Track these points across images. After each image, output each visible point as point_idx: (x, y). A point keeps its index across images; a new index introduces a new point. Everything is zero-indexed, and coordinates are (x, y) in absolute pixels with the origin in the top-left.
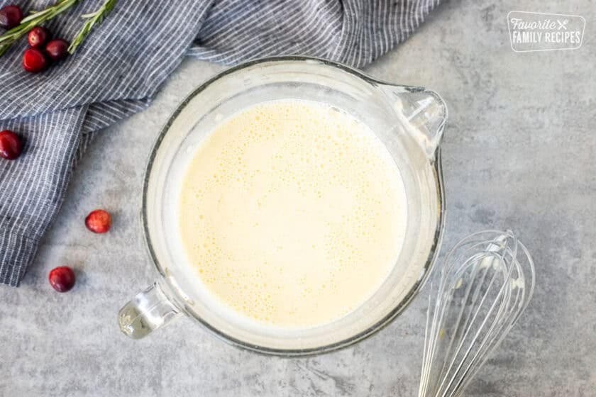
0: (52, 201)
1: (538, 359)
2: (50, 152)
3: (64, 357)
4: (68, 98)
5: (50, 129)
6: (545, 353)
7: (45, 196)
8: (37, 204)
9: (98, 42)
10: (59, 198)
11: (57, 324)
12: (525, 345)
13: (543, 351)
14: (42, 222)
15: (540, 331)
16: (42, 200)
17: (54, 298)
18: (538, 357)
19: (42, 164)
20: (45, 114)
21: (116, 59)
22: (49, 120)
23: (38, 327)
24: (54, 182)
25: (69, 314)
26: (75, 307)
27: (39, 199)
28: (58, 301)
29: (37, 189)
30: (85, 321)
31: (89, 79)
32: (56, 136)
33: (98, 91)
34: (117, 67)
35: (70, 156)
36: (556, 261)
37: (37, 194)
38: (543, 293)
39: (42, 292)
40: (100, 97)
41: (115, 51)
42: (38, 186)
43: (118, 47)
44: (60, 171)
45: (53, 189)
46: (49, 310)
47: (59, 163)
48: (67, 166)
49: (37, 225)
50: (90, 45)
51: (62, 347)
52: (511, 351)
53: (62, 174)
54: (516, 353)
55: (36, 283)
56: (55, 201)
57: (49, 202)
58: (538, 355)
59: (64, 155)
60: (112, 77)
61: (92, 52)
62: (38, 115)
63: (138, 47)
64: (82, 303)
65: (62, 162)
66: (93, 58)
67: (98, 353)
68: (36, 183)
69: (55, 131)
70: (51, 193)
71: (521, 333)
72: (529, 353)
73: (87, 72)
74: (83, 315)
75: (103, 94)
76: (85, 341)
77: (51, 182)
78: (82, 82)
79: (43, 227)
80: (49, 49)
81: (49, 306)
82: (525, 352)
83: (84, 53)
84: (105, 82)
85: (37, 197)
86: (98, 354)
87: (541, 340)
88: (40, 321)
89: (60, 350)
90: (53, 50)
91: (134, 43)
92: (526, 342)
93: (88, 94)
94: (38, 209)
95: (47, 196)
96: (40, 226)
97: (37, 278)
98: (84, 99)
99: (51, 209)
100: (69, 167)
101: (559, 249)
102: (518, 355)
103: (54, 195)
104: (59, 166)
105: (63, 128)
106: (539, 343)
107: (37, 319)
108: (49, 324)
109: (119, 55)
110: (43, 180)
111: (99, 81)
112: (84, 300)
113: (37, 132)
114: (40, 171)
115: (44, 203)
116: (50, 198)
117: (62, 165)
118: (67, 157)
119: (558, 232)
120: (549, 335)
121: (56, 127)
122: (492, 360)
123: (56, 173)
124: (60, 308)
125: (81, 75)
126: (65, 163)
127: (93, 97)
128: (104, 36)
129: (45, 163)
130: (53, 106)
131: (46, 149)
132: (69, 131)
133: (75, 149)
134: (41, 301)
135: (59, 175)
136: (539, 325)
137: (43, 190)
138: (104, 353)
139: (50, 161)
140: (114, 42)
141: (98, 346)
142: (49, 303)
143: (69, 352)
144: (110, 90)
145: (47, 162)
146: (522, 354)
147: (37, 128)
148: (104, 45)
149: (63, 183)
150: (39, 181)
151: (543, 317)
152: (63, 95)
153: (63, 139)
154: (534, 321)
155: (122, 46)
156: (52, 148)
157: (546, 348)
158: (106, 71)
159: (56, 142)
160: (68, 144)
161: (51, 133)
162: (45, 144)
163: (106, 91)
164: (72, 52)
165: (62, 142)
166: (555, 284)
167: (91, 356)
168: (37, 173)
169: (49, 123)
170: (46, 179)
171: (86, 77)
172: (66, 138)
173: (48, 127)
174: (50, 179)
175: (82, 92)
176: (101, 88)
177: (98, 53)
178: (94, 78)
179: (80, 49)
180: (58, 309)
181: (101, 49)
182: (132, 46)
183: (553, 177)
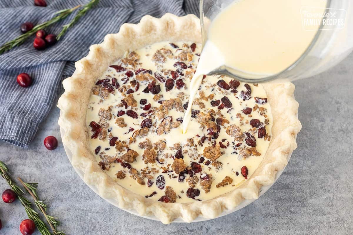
0: (47, 104)
1: (310, 171)
2: (47, 81)
3: (51, 184)
4: (56, 56)
5: (47, 71)
6: (313, 168)
7: (43, 101)
8: (39, 105)
9: (71, 35)
10: (50, 103)
11: (48, 168)
12: (302, 164)
13: (312, 167)
14: (41, 115)
15: (309, 157)
16: (42, 103)
17: (46, 155)
18: (310, 170)
19: (42, 86)
20: (44, 64)
21: (79, 44)
22: (46, 67)
23: (37, 170)
24: (48, 94)
25: (54, 162)
26: (57, 159)
27: (40, 103)
28: (48, 157)
29: (39, 98)
30: (63, 166)
31: (66, 50)
32: (49, 74)
33: (71, 55)
34: (80, 47)
35: (57, 82)
36: (312, 124)
37: (39, 100)
38: (307, 139)
39: (40, 153)
40: (71, 58)
41: (79, 40)
42: (40, 97)
43: (81, 38)
44: (51, 89)
45: (47, 97)
46: (43, 161)
47: (51, 85)
48: (55, 87)
49: (38, 116)
50: (67, 36)
51: (50, 179)
52: (295, 168)
53: (52, 90)
54: (298, 169)
55: (36, 149)
56: (48, 104)
57: (45, 104)
58: (310, 169)
59: (54, 81)
60: (78, 51)
61: (68, 39)
62: (41, 64)
63: (90, 40)
64: (61, 157)
65: (52, 85)
66: (69, 42)
67: (70, 180)
68: (39, 96)
69: (49, 72)
70: (46, 100)
71: (299, 159)
72: (304, 168)
73: (65, 47)
74: (62, 162)
75: (73, 57)
76: (63, 175)
77: (47, 94)
78: (63, 51)
79: (41, 117)
80: (46, 39)
81: (43, 159)
82: (302, 168)
83: (64, 40)
84: (75, 52)
85: (39, 102)
86: (70, 182)
87: (310, 162)
88: (38, 166)
89: (49, 180)
90: (49, 39)
91: (88, 38)
92: (302, 163)
93: (66, 56)
94: (39, 108)
95: (44, 101)
96: (40, 117)
97: (37, 146)
98: (64, 57)
99: (46, 108)
100: (56, 88)
101: (312, 119)
102: (299, 169)
103: (48, 101)
104: (51, 87)
105: (53, 70)
106: (309, 163)
107: (36, 165)
108: (43, 168)
109: (81, 42)
110: (42, 94)
111: (72, 51)
112: (62, 155)
113: (40, 75)
114: (41, 90)
115: (43, 105)
116: (46, 102)
117: (52, 86)
118: (55, 83)
119: (310, 111)
120: (314, 159)
121: (50, 70)
122: (285, 172)
123: (49, 90)
124: (49, 160)
125: (62, 48)
126: (54, 85)
127: (69, 57)
128: (74, 33)
129: (43, 86)
130: (48, 60)
131: (45, 80)
132: (56, 71)
133: (59, 79)
134: (39, 157)
135: (51, 91)
136: (308, 154)
137: (42, 98)
138: (73, 181)
139: (46, 85)
140: (79, 35)
141: (69, 177)
142: (43, 157)
143: (54, 181)
144: (77, 56)
145: (45, 86)
146: (301, 169)
147: (40, 72)
148: (74, 37)
149: (53, 96)
150: (40, 95)
151: (309, 150)
152: (54, 55)
153: (53, 75)
154: (305, 153)
155: (83, 38)
156: (47, 79)
157: (313, 165)
158: (75, 47)
159: (50, 76)
160: (55, 77)
161: (47, 73)
162: (44, 78)
163: (74, 56)
164: (58, 39)
165: (53, 76)
166: (313, 135)
167: (66, 182)
168: (39, 91)
169: (46, 69)
170: (44, 93)
171: (65, 49)
172: (55, 74)
173: (46, 71)
174: (46, 93)
175: (63, 54)
176: (72, 54)
177: (71, 40)
178: (69, 50)
179: (62, 38)
180: (48, 160)
181: (72, 38)
182: (87, 39)
183: (304, 87)
